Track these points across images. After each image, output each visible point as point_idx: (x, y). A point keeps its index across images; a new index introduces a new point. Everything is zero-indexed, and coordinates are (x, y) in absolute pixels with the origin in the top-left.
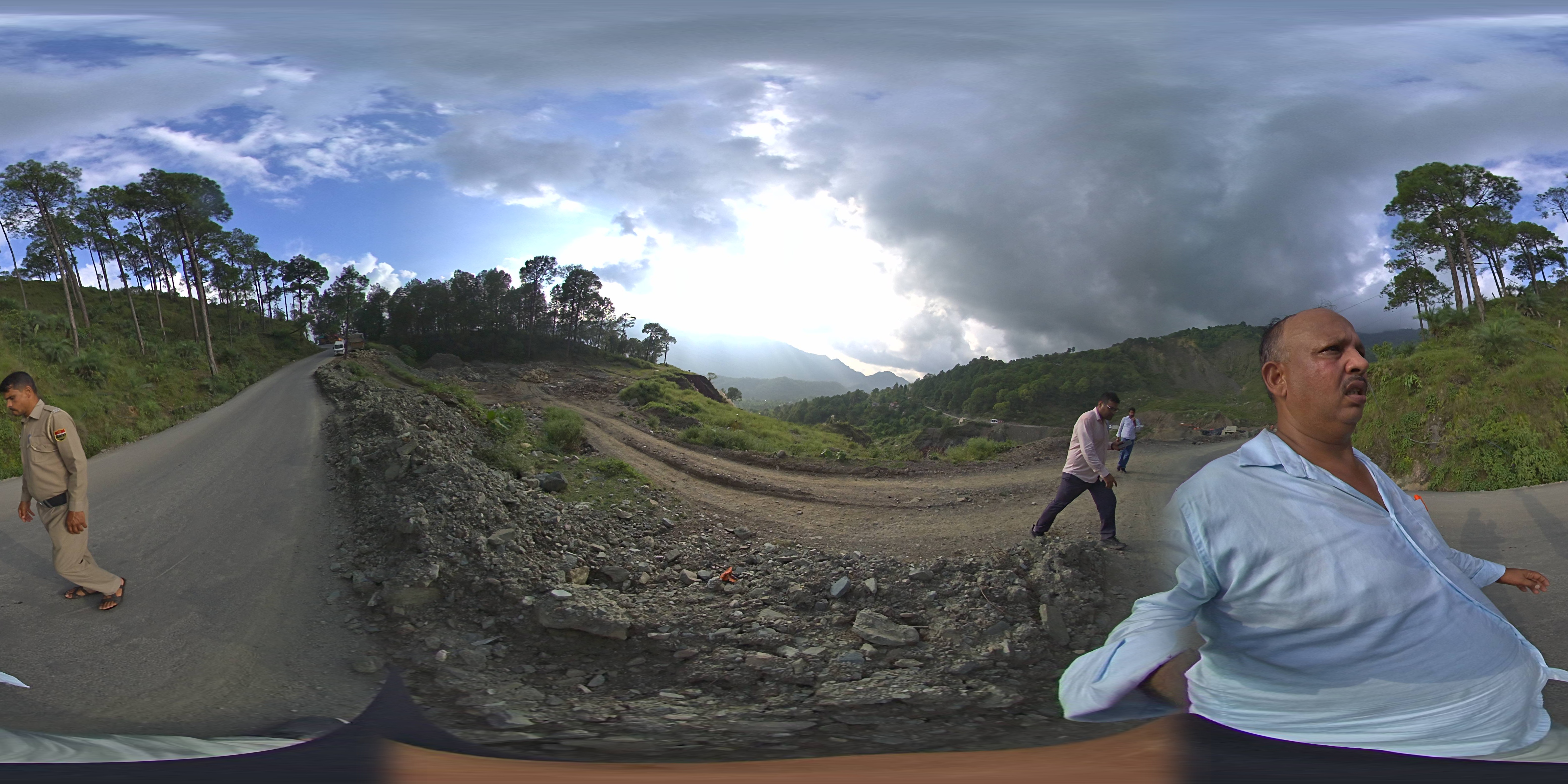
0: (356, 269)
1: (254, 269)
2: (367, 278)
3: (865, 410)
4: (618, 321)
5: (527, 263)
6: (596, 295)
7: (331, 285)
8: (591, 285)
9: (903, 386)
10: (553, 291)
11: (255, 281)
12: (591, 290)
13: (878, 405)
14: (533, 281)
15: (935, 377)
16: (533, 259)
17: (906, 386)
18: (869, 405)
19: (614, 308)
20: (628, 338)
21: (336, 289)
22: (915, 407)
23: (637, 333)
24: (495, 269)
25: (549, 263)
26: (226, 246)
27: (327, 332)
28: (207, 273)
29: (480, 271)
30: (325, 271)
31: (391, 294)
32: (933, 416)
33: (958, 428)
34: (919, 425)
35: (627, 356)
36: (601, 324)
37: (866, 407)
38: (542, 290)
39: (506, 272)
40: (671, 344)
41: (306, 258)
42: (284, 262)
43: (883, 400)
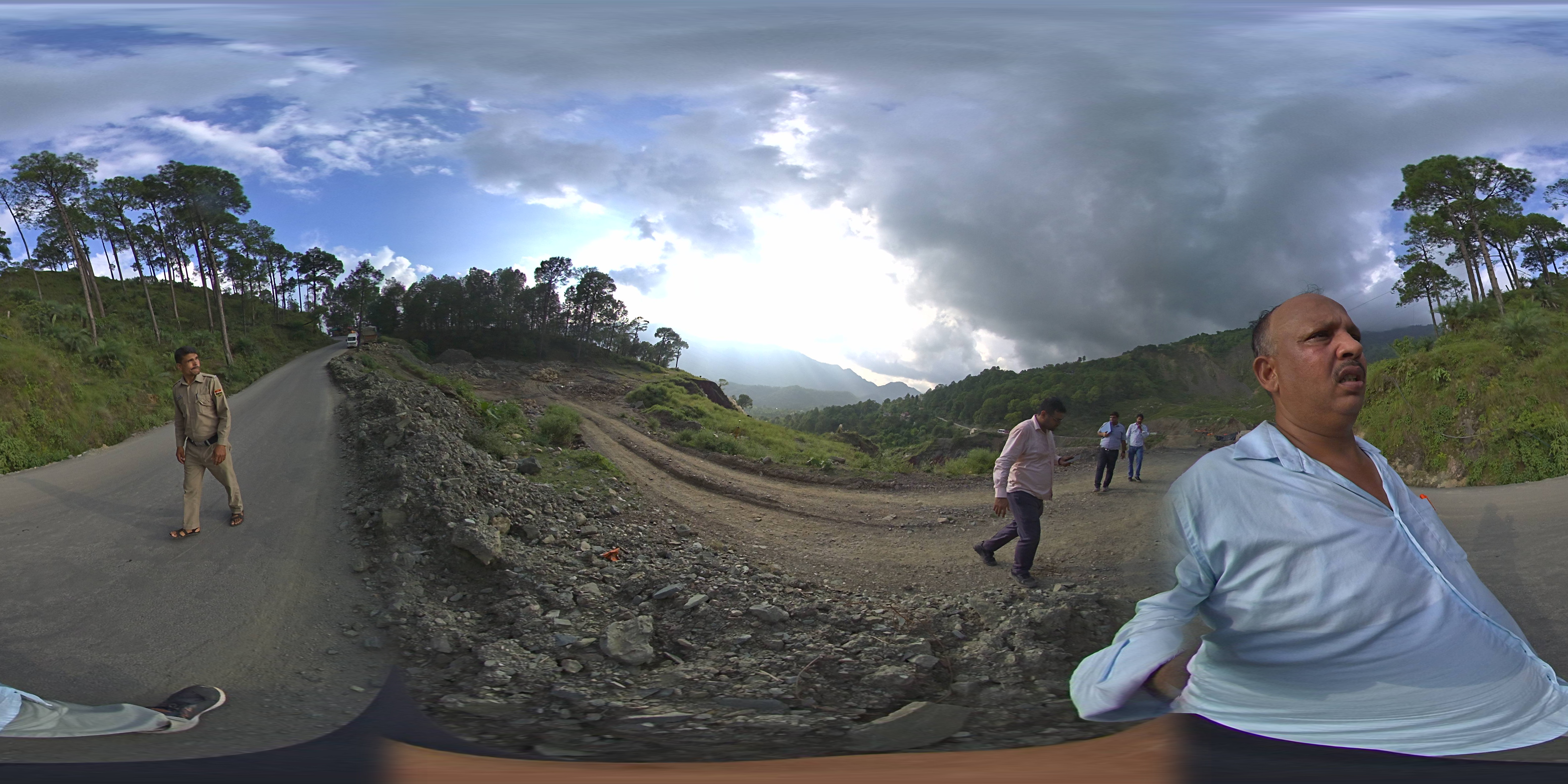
0: (372, 264)
1: (269, 260)
2: (382, 273)
3: (877, 420)
4: (631, 325)
5: (543, 263)
6: (610, 297)
7: (346, 279)
8: (605, 287)
9: (915, 396)
10: (567, 292)
11: (270, 272)
12: (605, 293)
13: (889, 415)
14: (547, 282)
15: (946, 387)
16: (548, 260)
17: (917, 396)
18: (880, 415)
19: (627, 312)
20: (640, 341)
21: (351, 283)
22: (926, 418)
23: (649, 337)
24: (511, 268)
25: (564, 264)
26: (241, 237)
27: (340, 324)
28: (221, 263)
29: (496, 269)
30: (340, 264)
31: (407, 288)
32: (945, 426)
33: (969, 438)
34: (930, 436)
35: (639, 359)
36: (614, 327)
37: (877, 417)
38: (556, 291)
39: (521, 271)
40: (683, 350)
41: (322, 250)
42: (299, 254)
43: (895, 410)
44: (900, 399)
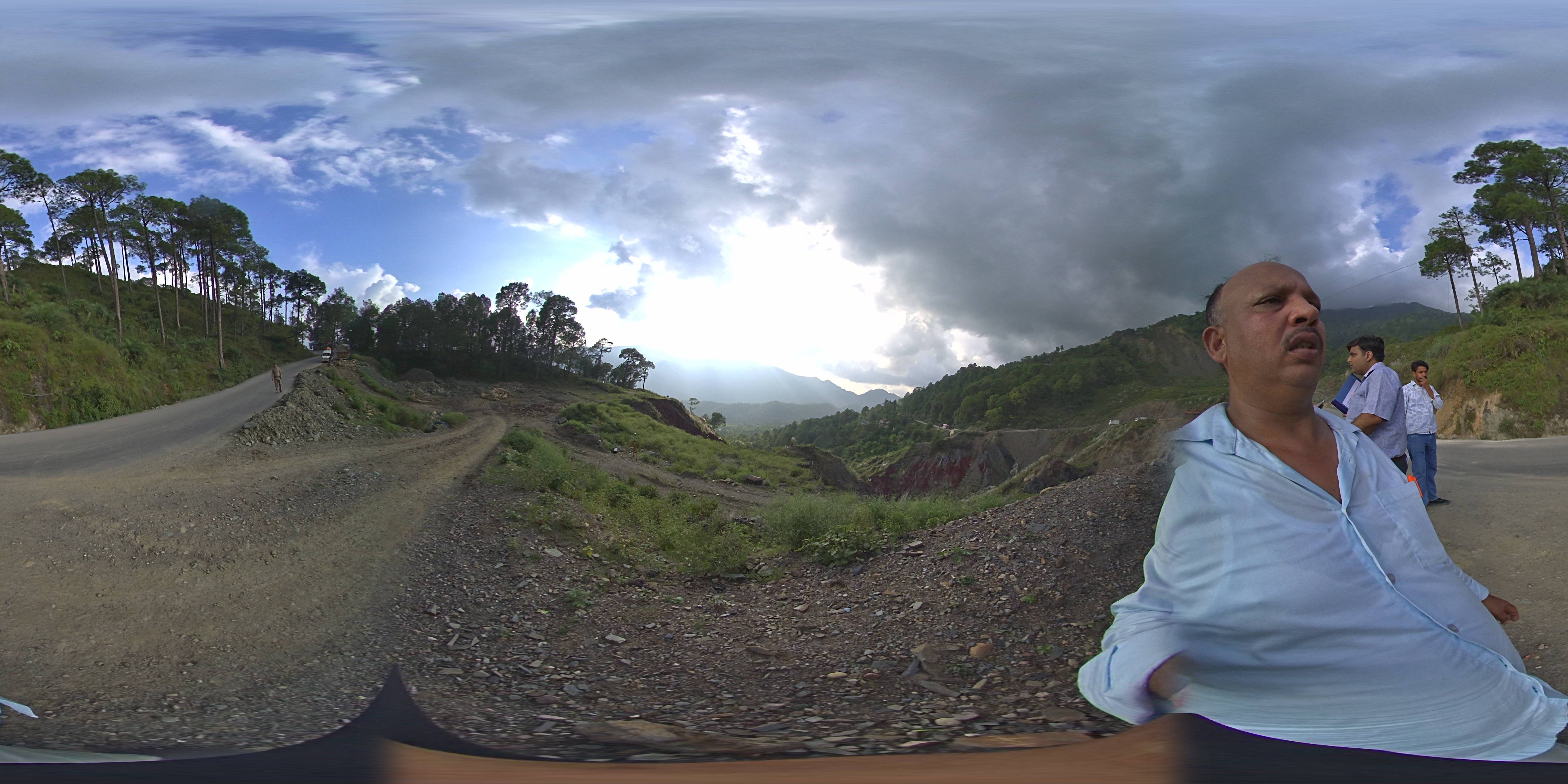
1: (262, 277)
3: (856, 429)
4: (594, 347)
5: (503, 288)
6: (571, 320)
7: (328, 298)
8: (566, 311)
9: (892, 401)
10: (529, 315)
11: (261, 288)
12: (566, 316)
13: (868, 423)
14: (508, 306)
15: (923, 389)
16: (508, 285)
17: (895, 401)
18: (859, 423)
20: (604, 363)
22: (905, 422)
23: (613, 359)
24: (479, 293)
25: (523, 289)
27: (321, 339)
29: (464, 294)
30: (323, 285)
31: (382, 310)
32: (924, 430)
33: (949, 440)
34: (909, 441)
35: (602, 382)
36: (576, 349)
37: (855, 427)
38: (518, 314)
40: (649, 370)
41: (308, 271)
42: (288, 273)
43: (874, 417)
44: (879, 406)
